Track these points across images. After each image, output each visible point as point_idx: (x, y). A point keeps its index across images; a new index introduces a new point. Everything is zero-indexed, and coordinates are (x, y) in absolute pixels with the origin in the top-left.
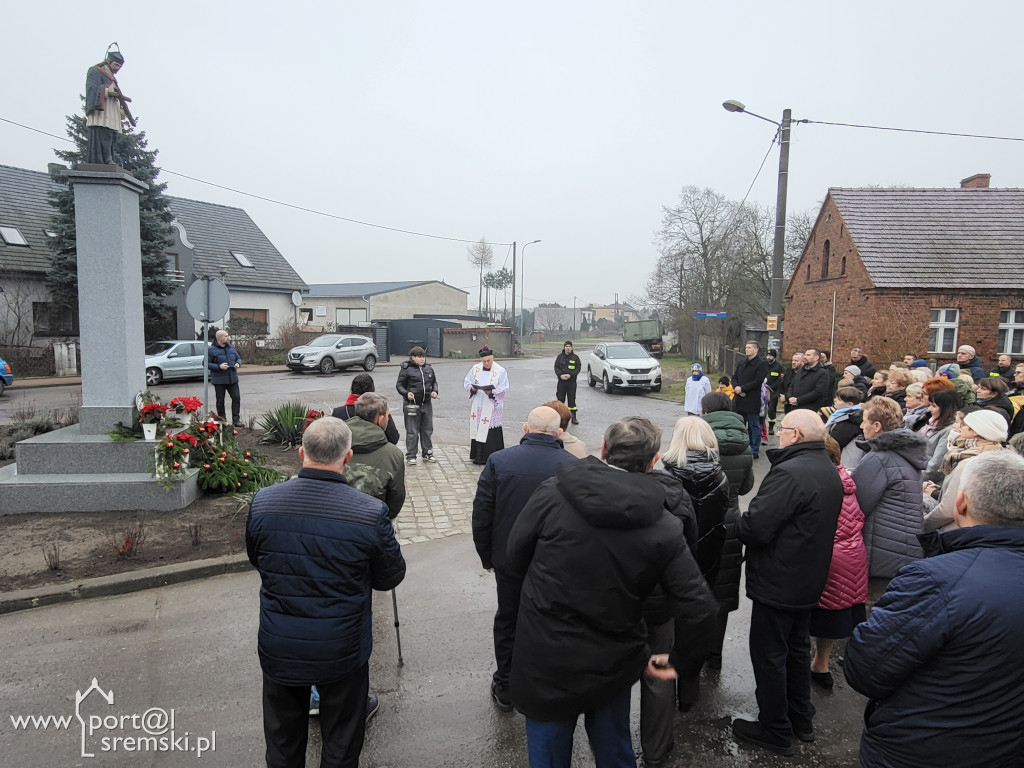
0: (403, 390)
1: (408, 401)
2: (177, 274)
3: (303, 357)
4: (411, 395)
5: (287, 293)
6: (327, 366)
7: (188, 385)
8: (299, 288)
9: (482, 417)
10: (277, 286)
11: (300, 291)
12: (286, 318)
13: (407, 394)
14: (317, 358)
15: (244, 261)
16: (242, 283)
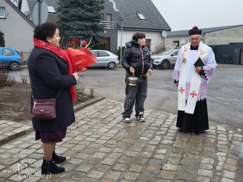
0: (127, 65)
1: (129, 74)
2: (111, 23)
3: (153, 60)
4: (132, 70)
5: (159, 31)
6: (165, 65)
7: (94, 70)
8: (166, 29)
9: (191, 91)
10: (155, 28)
11: (166, 30)
12: (159, 43)
13: (129, 68)
14: (160, 61)
15: (142, 17)
16: (139, 27)
